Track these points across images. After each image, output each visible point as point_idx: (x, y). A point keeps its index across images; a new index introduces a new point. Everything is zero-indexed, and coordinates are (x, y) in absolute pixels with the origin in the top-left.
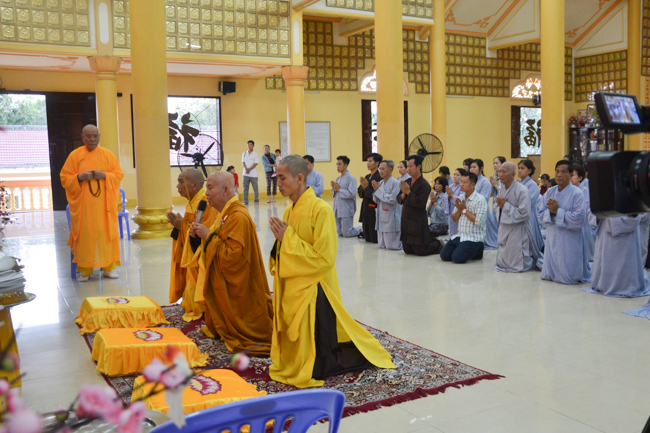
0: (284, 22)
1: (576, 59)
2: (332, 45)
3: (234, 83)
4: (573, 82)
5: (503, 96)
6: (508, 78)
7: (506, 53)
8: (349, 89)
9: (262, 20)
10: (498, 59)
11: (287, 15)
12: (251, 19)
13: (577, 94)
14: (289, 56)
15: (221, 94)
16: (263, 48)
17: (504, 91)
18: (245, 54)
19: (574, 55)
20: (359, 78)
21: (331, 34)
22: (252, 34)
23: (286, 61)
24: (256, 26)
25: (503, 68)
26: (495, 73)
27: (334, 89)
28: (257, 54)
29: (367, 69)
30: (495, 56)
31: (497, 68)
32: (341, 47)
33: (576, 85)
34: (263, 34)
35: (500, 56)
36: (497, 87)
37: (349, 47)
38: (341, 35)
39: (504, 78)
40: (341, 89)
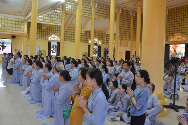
0: (23, 24)
1: (107, 35)
2: (41, 29)
3: (15, 36)
4: (106, 40)
5: (86, 42)
6: (88, 38)
7: (87, 32)
8: (45, 39)
9: (17, 23)
10: (85, 34)
11: (24, 22)
12: (14, 22)
13: (106, 43)
14: (23, 31)
15: (12, 39)
16: (17, 29)
17: (87, 41)
18: (12, 30)
19: (106, 34)
20: (48, 37)
21: (41, 26)
22: (14, 26)
23: (23, 32)
24: (15, 24)
25: (86, 36)
26: (84, 37)
27: (41, 39)
28: (15, 30)
29: (50, 35)
30: (84, 33)
31: (85, 36)
32: (44, 29)
33: (106, 41)
34: (17, 26)
35: (86, 33)
36: (85, 40)
37: (46, 29)
38: (44, 27)
39: (86, 38)
40: (43, 39)
